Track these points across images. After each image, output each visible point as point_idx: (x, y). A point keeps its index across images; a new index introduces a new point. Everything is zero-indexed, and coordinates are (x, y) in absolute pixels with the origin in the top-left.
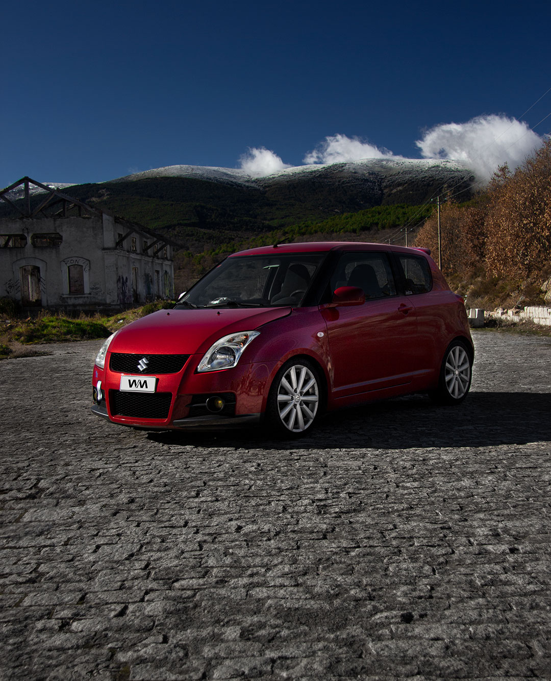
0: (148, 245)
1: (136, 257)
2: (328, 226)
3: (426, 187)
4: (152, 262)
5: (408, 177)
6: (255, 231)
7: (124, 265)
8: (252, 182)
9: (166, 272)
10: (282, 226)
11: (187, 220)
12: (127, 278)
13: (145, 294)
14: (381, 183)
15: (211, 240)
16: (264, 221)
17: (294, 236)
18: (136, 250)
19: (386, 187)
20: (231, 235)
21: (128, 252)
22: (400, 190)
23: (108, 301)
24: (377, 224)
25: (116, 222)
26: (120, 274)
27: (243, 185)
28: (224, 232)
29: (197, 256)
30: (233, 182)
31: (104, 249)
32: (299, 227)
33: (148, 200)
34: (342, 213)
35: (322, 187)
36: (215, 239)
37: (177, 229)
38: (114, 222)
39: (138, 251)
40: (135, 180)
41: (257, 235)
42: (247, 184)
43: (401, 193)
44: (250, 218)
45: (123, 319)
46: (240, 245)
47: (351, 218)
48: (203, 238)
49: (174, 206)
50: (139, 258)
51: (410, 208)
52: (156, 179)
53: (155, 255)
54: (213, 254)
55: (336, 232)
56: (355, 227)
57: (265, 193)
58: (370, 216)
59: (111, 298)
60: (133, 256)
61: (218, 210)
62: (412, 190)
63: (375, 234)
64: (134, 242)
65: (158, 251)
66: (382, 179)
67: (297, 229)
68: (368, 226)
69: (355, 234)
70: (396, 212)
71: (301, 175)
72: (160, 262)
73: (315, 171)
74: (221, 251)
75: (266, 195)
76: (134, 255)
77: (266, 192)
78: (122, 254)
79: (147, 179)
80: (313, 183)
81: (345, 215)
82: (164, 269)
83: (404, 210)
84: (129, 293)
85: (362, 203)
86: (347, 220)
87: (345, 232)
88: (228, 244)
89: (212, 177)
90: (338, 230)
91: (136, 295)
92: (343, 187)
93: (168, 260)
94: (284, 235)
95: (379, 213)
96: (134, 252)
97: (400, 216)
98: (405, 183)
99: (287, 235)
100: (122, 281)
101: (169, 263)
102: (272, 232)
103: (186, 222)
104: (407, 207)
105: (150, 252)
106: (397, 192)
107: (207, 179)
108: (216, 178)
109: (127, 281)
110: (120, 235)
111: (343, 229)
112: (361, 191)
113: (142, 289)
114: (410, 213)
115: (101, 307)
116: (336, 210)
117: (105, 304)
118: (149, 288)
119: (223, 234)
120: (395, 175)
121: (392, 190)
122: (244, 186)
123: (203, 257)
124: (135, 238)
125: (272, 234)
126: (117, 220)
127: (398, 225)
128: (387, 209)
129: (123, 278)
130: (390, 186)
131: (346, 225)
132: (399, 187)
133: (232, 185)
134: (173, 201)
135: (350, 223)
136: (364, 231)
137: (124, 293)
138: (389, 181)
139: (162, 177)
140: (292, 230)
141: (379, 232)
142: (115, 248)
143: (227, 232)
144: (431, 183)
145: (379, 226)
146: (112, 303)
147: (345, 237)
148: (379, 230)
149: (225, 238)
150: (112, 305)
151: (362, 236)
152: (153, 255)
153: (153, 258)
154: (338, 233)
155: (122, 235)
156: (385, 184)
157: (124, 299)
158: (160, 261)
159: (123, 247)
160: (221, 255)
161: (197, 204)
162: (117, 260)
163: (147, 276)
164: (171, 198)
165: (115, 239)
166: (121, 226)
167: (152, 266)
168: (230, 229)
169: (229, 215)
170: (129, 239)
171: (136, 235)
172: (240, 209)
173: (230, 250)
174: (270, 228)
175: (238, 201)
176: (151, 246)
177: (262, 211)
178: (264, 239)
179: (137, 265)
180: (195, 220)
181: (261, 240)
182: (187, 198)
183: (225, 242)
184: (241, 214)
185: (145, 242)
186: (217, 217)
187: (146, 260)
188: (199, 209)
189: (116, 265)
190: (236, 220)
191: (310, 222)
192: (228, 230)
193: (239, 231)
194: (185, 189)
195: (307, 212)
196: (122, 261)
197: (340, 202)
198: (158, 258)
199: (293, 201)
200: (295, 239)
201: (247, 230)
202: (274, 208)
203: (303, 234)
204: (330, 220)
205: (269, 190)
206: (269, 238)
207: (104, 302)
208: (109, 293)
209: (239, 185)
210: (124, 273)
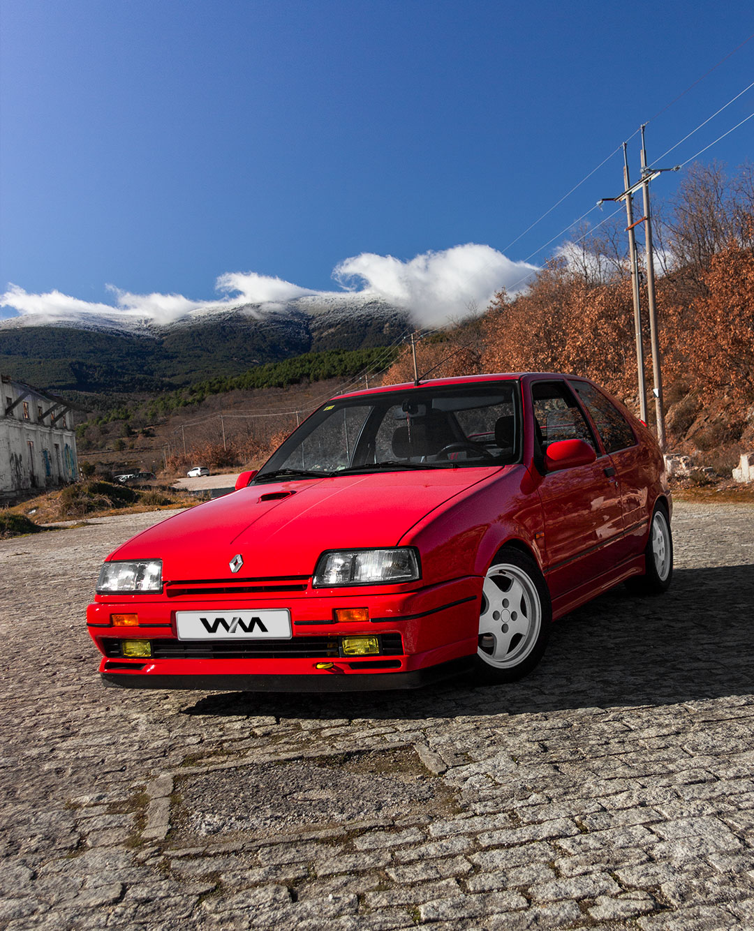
0: (44, 412)
1: (30, 428)
2: (246, 380)
3: (363, 328)
4: (50, 433)
5: (340, 316)
6: (152, 391)
7: (16, 439)
8: (145, 330)
9: (67, 445)
10: (187, 383)
11: (61, 381)
12: (21, 456)
13: (44, 476)
14: (307, 325)
15: (96, 405)
16: (164, 379)
17: (205, 395)
18: (29, 419)
19: (314, 330)
20: (122, 398)
21: (21, 421)
22: (332, 333)
24: (308, 375)
25: (3, 382)
26: (13, 451)
27: (132, 334)
28: (111, 395)
29: (79, 427)
30: (119, 331)
32: (210, 383)
33: (7, 358)
34: (263, 363)
35: (235, 333)
36: (100, 404)
38: (1, 382)
39: (32, 420)
41: (155, 396)
42: (138, 333)
43: (334, 336)
44: (145, 376)
46: (135, 410)
47: (275, 369)
48: (84, 403)
49: (42, 364)
50: (34, 429)
51: (347, 354)
52: (15, 330)
53: (53, 424)
54: (100, 422)
55: (258, 387)
56: (281, 379)
57: (162, 343)
58: (298, 365)
59: (3, 483)
60: (26, 426)
61: (101, 367)
62: (347, 332)
63: (306, 388)
64: (27, 409)
65: (56, 419)
66: (309, 319)
67: (208, 386)
68: (297, 378)
69: (281, 389)
70: (331, 359)
71: (207, 319)
72: (60, 433)
73: (224, 314)
74: (110, 419)
75: (163, 346)
76: (29, 424)
77: (163, 341)
78: (13, 425)
79: (3, 331)
80: (223, 328)
81: (267, 366)
82: (65, 442)
83: (340, 357)
84: (25, 475)
85: (286, 350)
86: (271, 372)
87: (269, 386)
88: (118, 409)
89: (90, 324)
90: (259, 385)
91: (33, 478)
92: (260, 332)
93: (69, 431)
94: (192, 395)
95: (310, 362)
96: (28, 421)
97: (335, 364)
98: (339, 324)
99: (195, 394)
100: (16, 460)
101: (69, 434)
102: (174, 391)
103: (60, 383)
104: (344, 353)
105: (46, 420)
106: (329, 335)
107: (85, 327)
108: (96, 326)
109: (21, 460)
110: (9, 399)
111: (266, 383)
112: (283, 336)
113: (40, 470)
114: (347, 360)
116: (254, 361)
118: (48, 468)
119: (111, 397)
120: (324, 314)
121: (322, 333)
122: (134, 334)
124: (28, 403)
125: (176, 394)
126: (5, 380)
127: (335, 375)
128: (319, 356)
129: (15, 455)
130: (320, 328)
131: (270, 378)
132: (330, 328)
133: (119, 335)
134: (40, 358)
135: (275, 375)
136: (292, 384)
137: (18, 476)
138: (317, 322)
139: (24, 328)
140: (201, 388)
141: (311, 385)
142: (5, 417)
143: (115, 394)
144: (370, 322)
145: (311, 377)
146: (4, 490)
147: (269, 393)
148: (311, 383)
149: (114, 403)
150: (5, 492)
151: (291, 391)
152: (50, 424)
153: (51, 427)
154: (260, 388)
155: (11, 399)
156: (312, 326)
157: (19, 484)
158: (57, 432)
159: (13, 415)
160: (111, 423)
161: (74, 360)
162: (8, 433)
163: (45, 452)
164: (38, 354)
165: (4, 404)
166: (11, 387)
167: (50, 438)
168: (119, 391)
169: (117, 373)
170: (21, 404)
171: (28, 400)
172: (131, 364)
173: (122, 416)
174: (172, 387)
175: (128, 354)
176: (47, 413)
177: (160, 365)
178: (166, 400)
179: (32, 438)
180: (72, 380)
181: (162, 402)
182: (60, 354)
183: (115, 407)
184: (133, 371)
185: (40, 408)
186: (101, 376)
187: (42, 430)
188: (77, 366)
189: (8, 439)
190: (126, 378)
191: (223, 377)
192: (117, 392)
193: (131, 392)
194: (56, 343)
195: (218, 364)
196: (15, 434)
197: (259, 350)
198: (57, 429)
199: (198, 352)
200: (207, 399)
201: (141, 390)
202: (175, 361)
203: (216, 392)
204: (248, 373)
205: (167, 339)
206: (172, 398)
208: (1, 477)
209: (128, 334)
210: (18, 449)
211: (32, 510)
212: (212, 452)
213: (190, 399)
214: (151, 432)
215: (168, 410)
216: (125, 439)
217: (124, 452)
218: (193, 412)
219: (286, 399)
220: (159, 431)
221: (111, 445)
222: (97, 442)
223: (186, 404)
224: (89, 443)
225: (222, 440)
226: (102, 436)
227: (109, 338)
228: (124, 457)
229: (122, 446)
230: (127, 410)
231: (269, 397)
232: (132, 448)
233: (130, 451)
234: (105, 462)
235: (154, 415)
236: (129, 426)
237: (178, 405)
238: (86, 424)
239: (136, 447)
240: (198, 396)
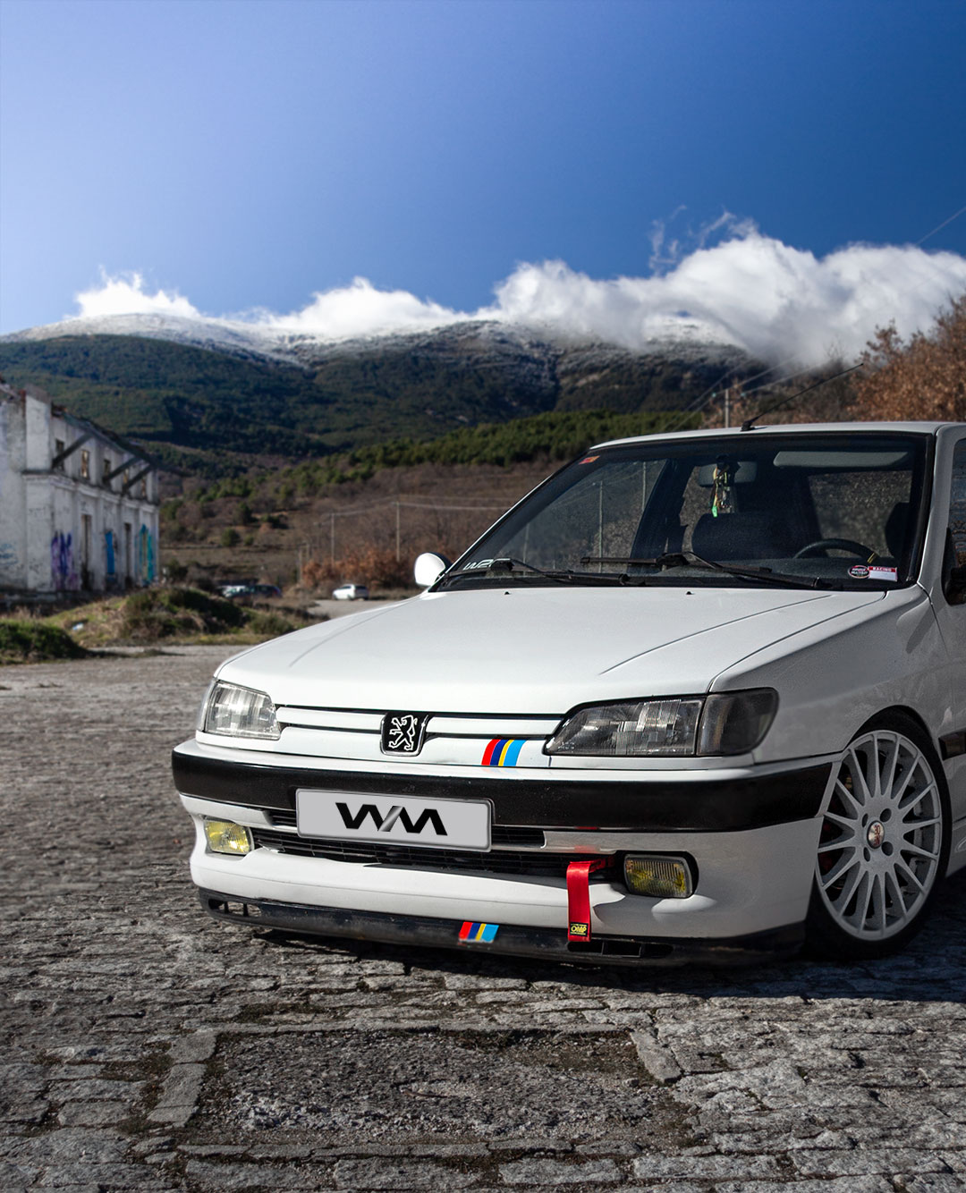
0: (113, 467)
1: (88, 493)
2: (444, 449)
3: (647, 377)
4: (119, 505)
5: (610, 355)
6: (289, 454)
7: (65, 508)
8: (288, 353)
9: (144, 527)
10: (347, 446)
11: (147, 425)
12: (69, 537)
13: (102, 573)
14: (554, 365)
15: (198, 470)
16: (311, 435)
17: (375, 468)
18: (88, 478)
19: (565, 374)
20: (240, 462)
21: (75, 480)
22: (594, 382)
23: (31, 584)
24: (547, 449)
25: (54, 415)
26: (58, 527)
27: (267, 360)
28: (224, 455)
30: (247, 352)
31: (26, 472)
32: (385, 449)
33: (67, 382)
34: (474, 423)
35: (434, 369)
36: (205, 469)
38: (49, 415)
39: (93, 480)
40: (40, 338)
41: (294, 463)
42: (276, 357)
43: (596, 387)
44: (282, 428)
45: (84, 622)
46: (260, 483)
47: (494, 433)
48: (181, 465)
49: (120, 396)
50: (94, 495)
51: (615, 418)
52: (84, 337)
53: (125, 491)
54: (202, 498)
55: (462, 462)
56: (501, 452)
57: (314, 375)
58: (533, 431)
59: (38, 578)
60: (83, 489)
61: (213, 408)
62: (619, 383)
63: (542, 470)
64: (86, 461)
65: (130, 483)
66: (558, 356)
67: (381, 453)
68: (529, 451)
69: (501, 469)
70: (588, 425)
71: (389, 342)
72: (134, 507)
73: (418, 336)
74: (219, 494)
75: (316, 381)
76: (87, 487)
77: (316, 373)
78: (62, 485)
80: (415, 359)
81: (482, 427)
82: (141, 522)
83: (603, 422)
84: (74, 569)
85: (514, 404)
86: (486, 439)
87: (482, 462)
88: (233, 478)
89: (203, 338)
90: (466, 458)
91: (86, 574)
92: (475, 370)
93: (149, 503)
94: (353, 466)
95: (552, 426)
96: (86, 481)
98: (605, 368)
99: (359, 465)
100: (62, 544)
101: (149, 508)
102: (326, 458)
103: (145, 430)
105: (116, 483)
106: (588, 384)
107: (193, 341)
108: (211, 340)
109: (69, 543)
110: (60, 444)
111: (476, 455)
112: (513, 381)
113: (97, 563)
114: (616, 429)
116: (460, 418)
117: (24, 591)
118: (110, 561)
119: (224, 458)
120: (583, 350)
121: (577, 380)
122: (271, 359)
123: (181, 504)
124: (89, 453)
125: (328, 462)
126: (57, 411)
128: (568, 419)
129: (62, 536)
130: (574, 372)
131: (484, 448)
132: (591, 374)
133: (245, 358)
134: (119, 385)
136: (519, 461)
137: (63, 568)
138: (571, 362)
139: (97, 336)
140: (370, 456)
142: (50, 472)
143: (231, 454)
144: (659, 368)
145: (553, 452)
146: (39, 590)
147: (480, 473)
149: (227, 468)
150: (40, 593)
151: (516, 474)
152: (121, 491)
153: (122, 495)
154: (466, 464)
155: (63, 443)
156: (562, 368)
157: (62, 581)
158: (132, 504)
159: (63, 469)
160: (219, 501)
161: (171, 393)
162: (52, 497)
163: (108, 534)
164: (117, 378)
165: (51, 451)
166: (64, 424)
167: (119, 513)
168: (238, 449)
169: (237, 420)
170: (77, 454)
171: (90, 446)
172: (261, 408)
173: (238, 491)
174: (322, 450)
175: (257, 390)
176: (119, 471)
177: (307, 412)
178: (310, 472)
179: (90, 510)
180: (165, 426)
181: (304, 474)
182: (150, 381)
183: (228, 475)
184: (263, 418)
185: (108, 462)
186: (212, 422)
187: (108, 499)
188: (175, 404)
189: (52, 507)
190: (250, 430)
191: (407, 440)
192: (234, 450)
193: (256, 453)
194: (146, 363)
195: (401, 419)
196: (63, 501)
197: (469, 401)
198: (131, 498)
199: (370, 395)
200: (377, 475)
201: (273, 451)
202: (331, 408)
203: (393, 464)
204: (448, 437)
205: (322, 371)
206: (321, 470)
207: (21, 586)
208: (34, 568)
209: (260, 358)
210: (66, 525)
211: (76, 623)
212: (376, 563)
213: (350, 473)
214: (282, 521)
215: (312, 487)
216: (240, 529)
217: (237, 549)
218: (353, 493)
219: (508, 487)
220: (296, 521)
221: (217, 537)
222: (195, 528)
224: (183, 530)
225: (395, 543)
226: (203, 521)
227: (229, 362)
228: (237, 558)
229: (234, 540)
230: (246, 482)
231: (478, 480)
232: (249, 543)
233: (245, 548)
234: (204, 563)
235: (290, 494)
236: (247, 508)
237: (329, 481)
238: (181, 498)
239: (256, 543)
240: (363, 469)
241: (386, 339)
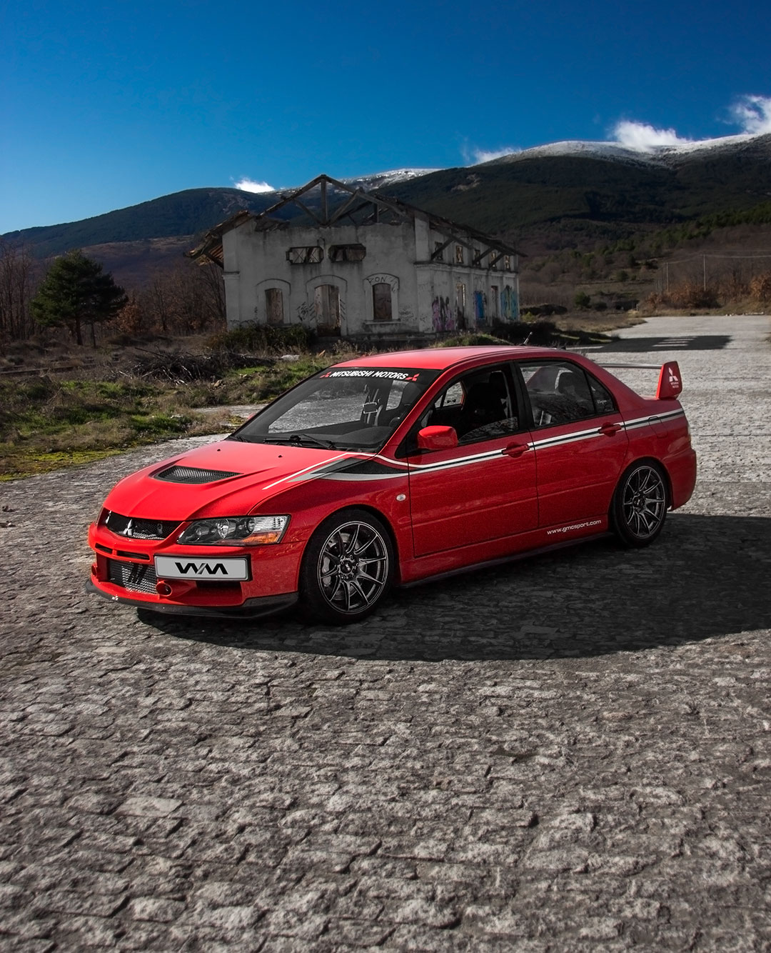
0: (481, 253)
1: (461, 272)
2: (755, 214)
4: (487, 276)
6: (661, 222)
7: (443, 283)
8: (659, 160)
9: (508, 286)
10: (697, 215)
11: (575, 210)
13: (475, 318)
15: (605, 235)
16: (674, 210)
17: (711, 229)
18: (462, 262)
20: (631, 229)
21: (450, 265)
23: (421, 329)
25: (431, 228)
26: (438, 294)
28: (621, 225)
29: (586, 256)
31: (416, 263)
32: (718, 216)
33: (527, 186)
35: (751, 164)
36: (610, 234)
37: (563, 221)
38: (428, 228)
39: (466, 263)
40: (511, 161)
41: (664, 228)
42: (653, 163)
44: (656, 206)
46: (641, 241)
48: (595, 232)
49: (559, 193)
50: (466, 272)
52: (537, 159)
53: (491, 266)
54: (606, 253)
55: (766, 222)
57: (676, 173)
59: (426, 325)
60: (458, 269)
61: (614, 197)
64: (460, 252)
65: (494, 262)
67: (715, 219)
72: (499, 276)
73: (741, 144)
74: (616, 249)
75: (677, 176)
76: (460, 268)
77: (677, 171)
78: (440, 269)
79: (526, 159)
80: (739, 159)
82: (505, 284)
84: (452, 317)
88: (626, 239)
89: (608, 155)
91: (462, 320)
93: (511, 272)
94: (698, 228)
96: (461, 265)
99: (702, 227)
100: (440, 303)
101: (513, 275)
102: (683, 223)
103: (573, 213)
105: (483, 262)
109: (447, 302)
110: (437, 244)
113: (471, 313)
115: (413, 337)
116: (768, 193)
117: (417, 333)
118: (481, 310)
119: (621, 227)
122: (649, 164)
123: (593, 257)
124: (463, 247)
125: (683, 226)
126: (433, 226)
129: (441, 299)
133: (634, 165)
134: (558, 187)
137: (443, 318)
140: (708, 221)
142: (430, 262)
143: (626, 224)
149: (623, 232)
150: (426, 334)
152: (487, 266)
153: (488, 270)
155: (441, 243)
157: (443, 326)
158: (498, 274)
159: (442, 259)
160: (616, 254)
161: (589, 189)
162: (432, 277)
163: (478, 294)
164: (556, 182)
165: (430, 249)
166: (438, 233)
167: (487, 281)
168: (629, 221)
169: (629, 203)
172: (643, 195)
173: (627, 247)
174: (681, 219)
175: (641, 184)
176: (485, 255)
177: (672, 196)
178: (672, 233)
179: (464, 281)
180: (585, 209)
181: (667, 235)
182: (576, 183)
183: (623, 237)
184: (644, 201)
185: (477, 250)
186: (613, 206)
187: (477, 273)
188: (591, 196)
189: (432, 283)
190: (637, 209)
191: (732, 210)
192: (627, 222)
193: (641, 223)
194: (573, 172)
195: (730, 196)
196: (441, 278)
198: (496, 271)
199: (711, 183)
200: (713, 233)
201: (651, 221)
202: (687, 192)
203: (723, 225)
204: (758, 206)
205: (680, 170)
206: (679, 231)
207: (416, 330)
208: (422, 319)
209: (642, 164)
210: (443, 292)
212: (690, 292)
213: (695, 233)
214: (654, 264)
215: (673, 243)
217: (626, 283)
218: (698, 245)
220: (662, 264)
221: (614, 276)
222: (602, 271)
223: (691, 237)
226: (606, 266)
227: (624, 168)
228: (626, 288)
229: (624, 277)
230: (632, 242)
232: (634, 279)
233: (631, 282)
234: (606, 292)
235: (659, 247)
236: (633, 257)
237: (683, 238)
238: (593, 253)
239: (637, 279)
240: (704, 229)
241: (720, 147)
